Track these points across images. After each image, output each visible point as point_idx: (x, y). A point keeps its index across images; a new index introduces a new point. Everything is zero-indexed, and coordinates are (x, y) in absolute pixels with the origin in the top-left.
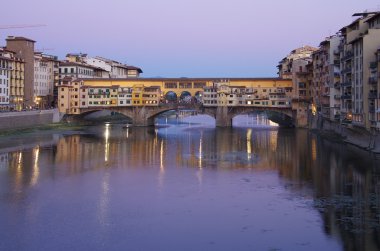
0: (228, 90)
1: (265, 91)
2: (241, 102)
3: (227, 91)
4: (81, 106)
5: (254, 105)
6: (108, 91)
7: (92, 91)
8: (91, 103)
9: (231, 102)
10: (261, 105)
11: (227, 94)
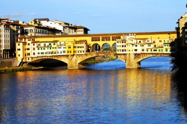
0: (134, 41)
1: (160, 41)
2: (143, 50)
3: (133, 43)
4: (33, 56)
5: (153, 52)
6: (50, 44)
7: (39, 45)
8: (39, 53)
9: (136, 50)
10: (158, 52)
11: (133, 45)
